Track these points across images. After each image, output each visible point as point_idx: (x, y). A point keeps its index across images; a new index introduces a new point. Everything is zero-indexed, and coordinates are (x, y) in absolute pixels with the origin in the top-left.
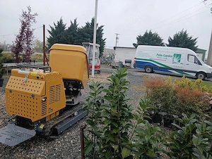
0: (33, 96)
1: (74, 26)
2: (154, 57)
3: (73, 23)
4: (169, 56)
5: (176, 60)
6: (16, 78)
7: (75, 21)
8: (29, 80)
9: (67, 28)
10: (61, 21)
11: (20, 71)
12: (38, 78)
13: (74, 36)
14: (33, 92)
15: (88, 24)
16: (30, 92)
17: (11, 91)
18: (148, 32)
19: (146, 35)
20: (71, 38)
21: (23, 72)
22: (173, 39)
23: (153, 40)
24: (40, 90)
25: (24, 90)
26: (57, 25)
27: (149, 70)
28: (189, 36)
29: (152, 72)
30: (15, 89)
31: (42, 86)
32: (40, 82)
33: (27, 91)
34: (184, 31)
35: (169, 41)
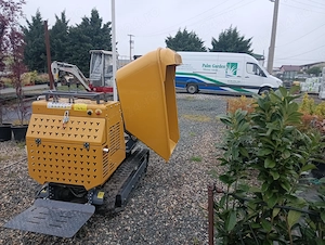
0: (87, 145)
1: (61, 23)
2: (199, 69)
3: (60, 18)
4: (221, 67)
5: (230, 72)
6: (45, 117)
7: (63, 15)
8: (72, 118)
9: (50, 28)
10: (38, 15)
11: (50, 104)
12: (90, 113)
13: (64, 40)
14: (85, 140)
15: (85, 20)
16: (78, 139)
17: (38, 141)
18: (182, 31)
19: (179, 35)
20: (58, 44)
21: (57, 105)
22: (217, 40)
23: (189, 43)
24: (100, 135)
25: (66, 138)
26: (31, 22)
27: (192, 89)
28: (240, 36)
29: (197, 92)
30: (47, 136)
31: (101, 128)
32: (95, 120)
33: (72, 138)
34: (233, 28)
35: (213, 44)
